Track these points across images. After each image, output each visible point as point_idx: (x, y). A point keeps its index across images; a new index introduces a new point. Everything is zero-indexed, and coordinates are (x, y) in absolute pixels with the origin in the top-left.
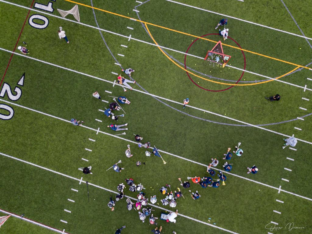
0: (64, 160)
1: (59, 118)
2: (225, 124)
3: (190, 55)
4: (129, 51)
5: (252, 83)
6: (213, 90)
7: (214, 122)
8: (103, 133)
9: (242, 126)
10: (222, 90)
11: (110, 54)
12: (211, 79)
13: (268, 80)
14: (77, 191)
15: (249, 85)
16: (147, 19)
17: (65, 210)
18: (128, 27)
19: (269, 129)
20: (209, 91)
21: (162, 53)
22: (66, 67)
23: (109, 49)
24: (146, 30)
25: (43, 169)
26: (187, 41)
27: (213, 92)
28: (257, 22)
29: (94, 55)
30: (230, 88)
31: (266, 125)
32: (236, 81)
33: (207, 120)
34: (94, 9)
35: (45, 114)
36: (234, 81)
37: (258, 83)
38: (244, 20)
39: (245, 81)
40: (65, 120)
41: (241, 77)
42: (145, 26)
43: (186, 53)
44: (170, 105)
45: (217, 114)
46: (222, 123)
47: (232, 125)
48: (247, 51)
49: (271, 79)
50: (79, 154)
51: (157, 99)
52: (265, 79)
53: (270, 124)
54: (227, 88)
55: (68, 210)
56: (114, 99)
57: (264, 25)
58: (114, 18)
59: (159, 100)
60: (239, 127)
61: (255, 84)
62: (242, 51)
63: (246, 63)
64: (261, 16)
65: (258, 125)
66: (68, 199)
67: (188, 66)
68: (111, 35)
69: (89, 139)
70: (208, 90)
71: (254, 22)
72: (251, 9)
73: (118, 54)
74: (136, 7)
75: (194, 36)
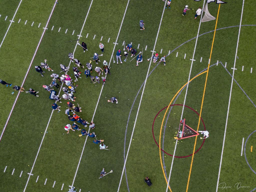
0: (94, 23)
1: (124, 17)
2: (125, 139)
3: (183, 109)
4: (182, 60)
5: (163, 164)
6: (154, 129)
7: (126, 130)
8: (115, 47)
9: (124, 155)
10: (154, 137)
11: (177, 47)
12: (163, 127)
13: (167, 179)
14: (73, 34)
15: (161, 161)
16: (211, 72)
17: (60, 28)
18: (202, 58)
19: (122, 179)
20: (153, 126)
21: (183, 86)
22: (163, 17)
23: (181, 45)
24: (201, 72)
25: (88, 11)
26: (195, 106)
27: (152, 129)
28: (222, 169)
29: (175, 35)
30: (157, 143)
31: (126, 176)
32: (163, 149)
33: (127, 124)
34: (214, 31)
35: (127, 7)
36: (163, 147)
37: (163, 169)
38: (223, 156)
39: (164, 157)
40: (123, 21)
41: (168, 153)
42: (205, 71)
43: (185, 106)
44: (139, 94)
45: (133, 132)
46: (125, 137)
47: (125, 145)
48: (192, 159)
49: (168, 182)
50: (99, 33)
51: (143, 84)
52: (168, 176)
53: (127, 179)
54: (156, 141)
55: (60, 30)
56: (141, 52)
57: (220, 175)
58: (209, 46)
59: (142, 86)
60: (123, 152)
61: (162, 166)
62: (192, 155)
63: (181, 158)
64: (228, 172)
65: (125, 169)
66: (67, 29)
67: (173, 107)
68: (193, 46)
69: (110, 38)
70: (153, 124)
71: (221, 166)
72: (235, 163)
73: (178, 53)
74: (221, 63)
75: (201, 111)
